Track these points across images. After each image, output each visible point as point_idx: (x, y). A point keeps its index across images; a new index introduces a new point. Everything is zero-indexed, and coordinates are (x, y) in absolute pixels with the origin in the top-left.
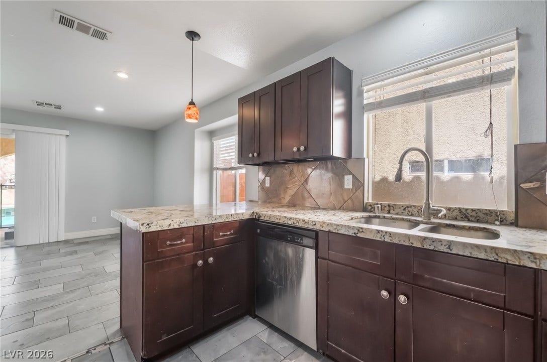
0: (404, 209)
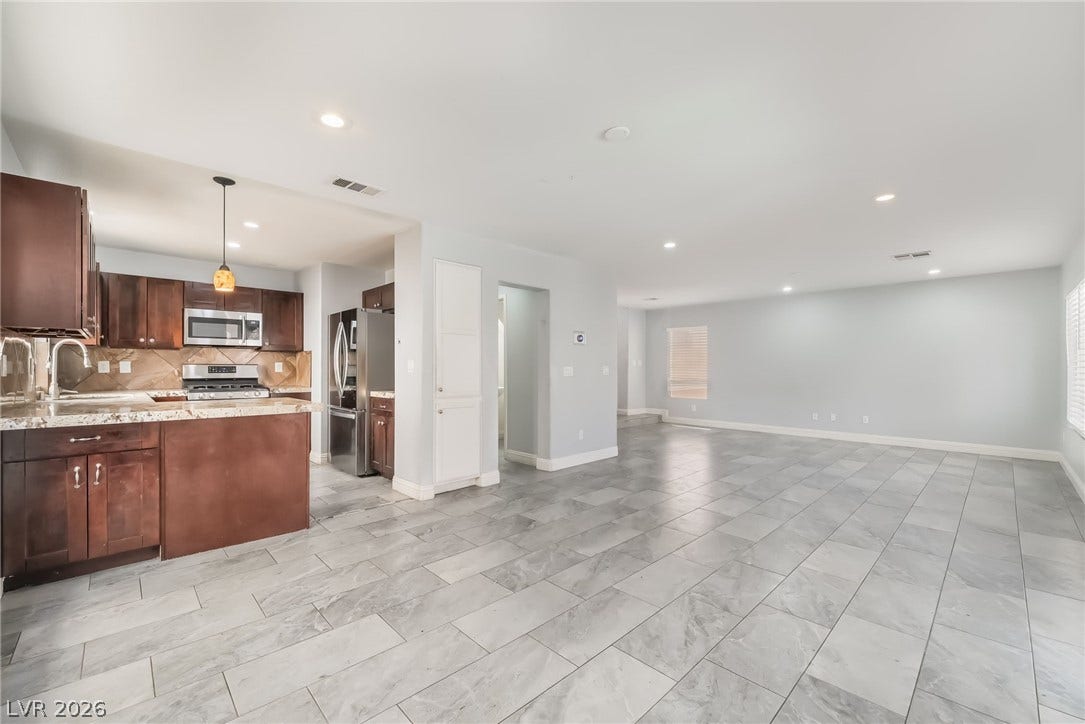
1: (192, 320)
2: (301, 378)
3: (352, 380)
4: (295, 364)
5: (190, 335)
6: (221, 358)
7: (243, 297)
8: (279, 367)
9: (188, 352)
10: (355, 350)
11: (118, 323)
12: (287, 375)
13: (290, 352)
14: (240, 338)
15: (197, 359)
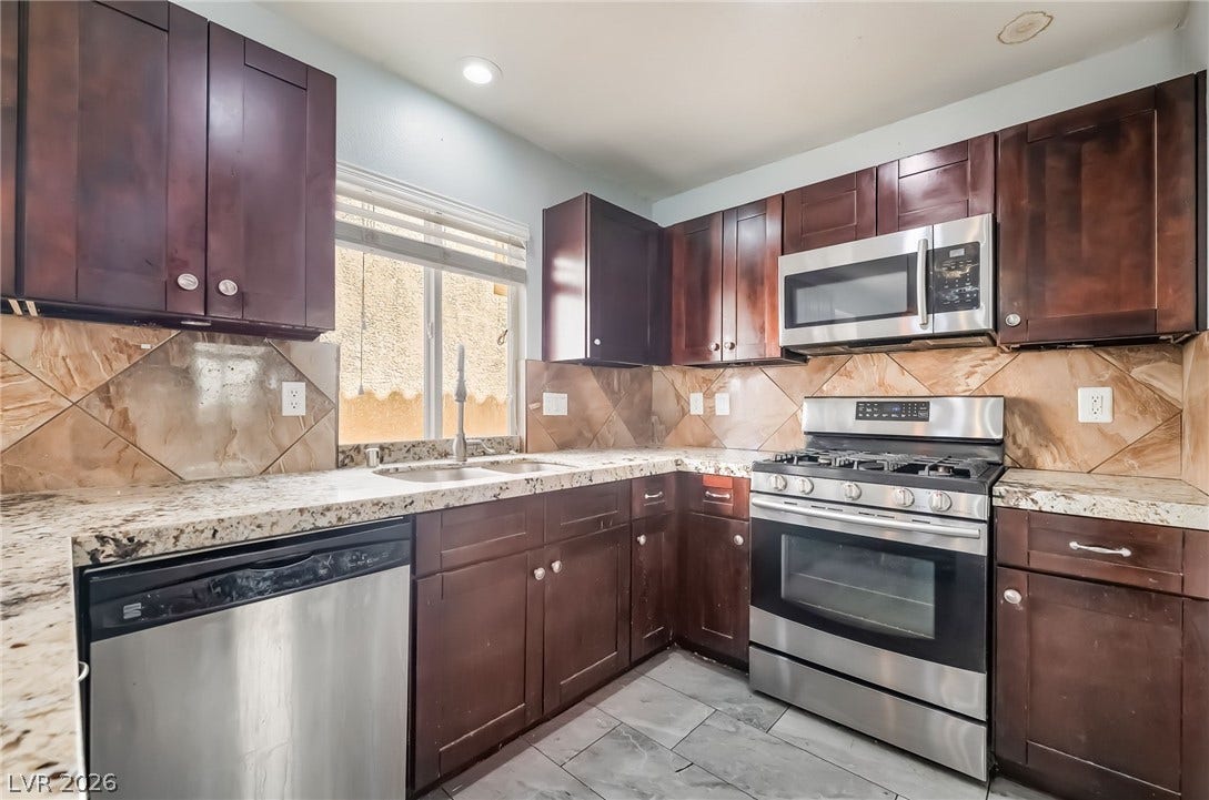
0: (409, 450)
1: (794, 284)
4: (1174, 392)
5: (790, 322)
8: (1096, 404)
14: (911, 310)
15: (837, 385)
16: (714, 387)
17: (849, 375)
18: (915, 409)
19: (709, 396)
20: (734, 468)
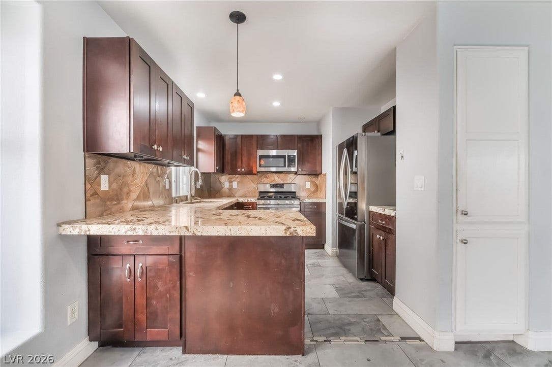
1: (261, 157)
2: (320, 192)
3: (354, 195)
4: (317, 182)
5: (260, 166)
6: (278, 179)
7: (287, 141)
8: (308, 185)
9: (261, 176)
10: (356, 173)
11: (229, 161)
12: (313, 190)
13: (314, 175)
14: (285, 166)
15: (265, 180)
16: (232, 180)
17: (267, 178)
18: (281, 186)
19: (231, 182)
20: (252, 200)
